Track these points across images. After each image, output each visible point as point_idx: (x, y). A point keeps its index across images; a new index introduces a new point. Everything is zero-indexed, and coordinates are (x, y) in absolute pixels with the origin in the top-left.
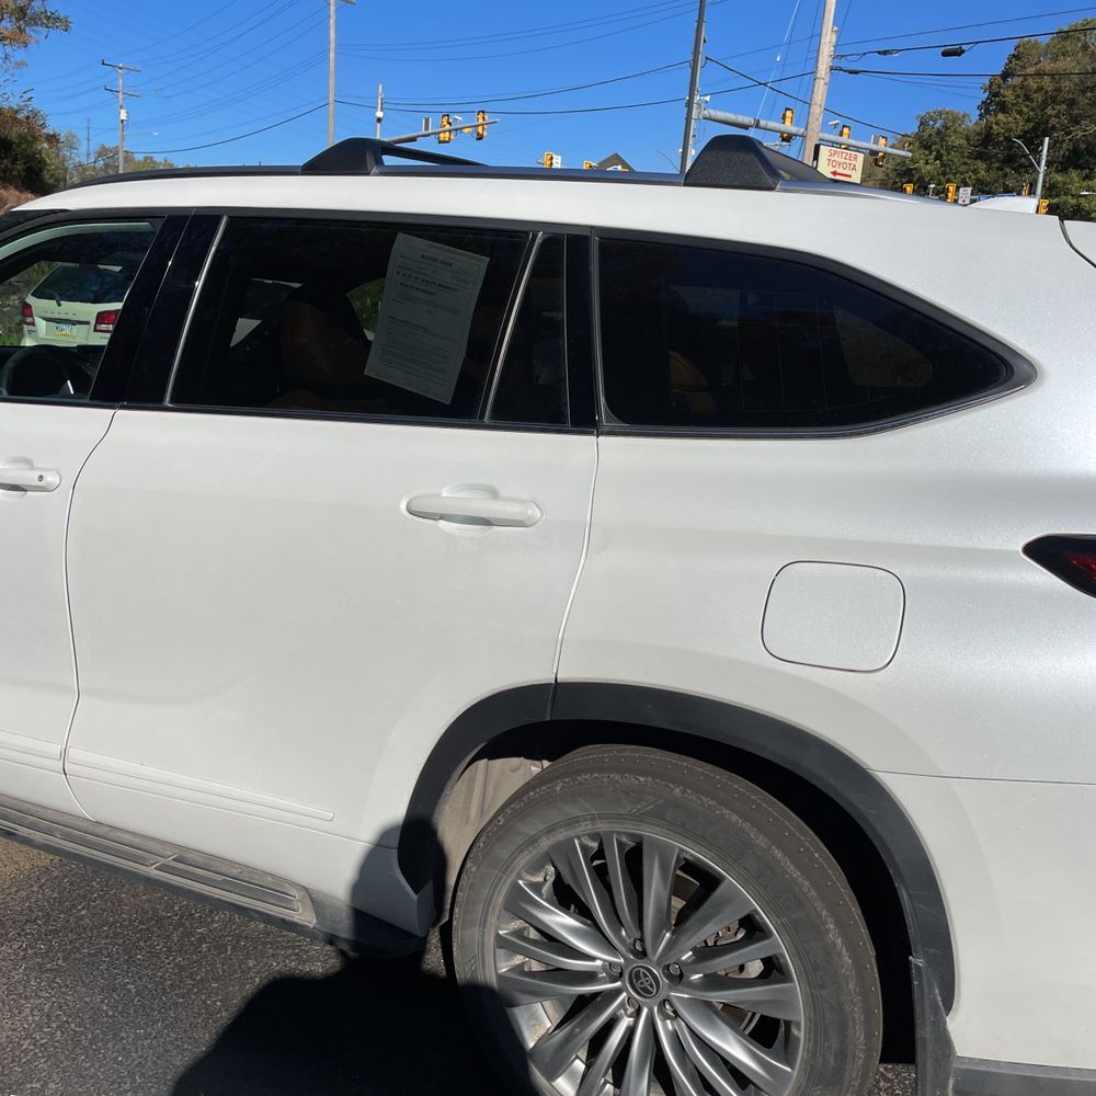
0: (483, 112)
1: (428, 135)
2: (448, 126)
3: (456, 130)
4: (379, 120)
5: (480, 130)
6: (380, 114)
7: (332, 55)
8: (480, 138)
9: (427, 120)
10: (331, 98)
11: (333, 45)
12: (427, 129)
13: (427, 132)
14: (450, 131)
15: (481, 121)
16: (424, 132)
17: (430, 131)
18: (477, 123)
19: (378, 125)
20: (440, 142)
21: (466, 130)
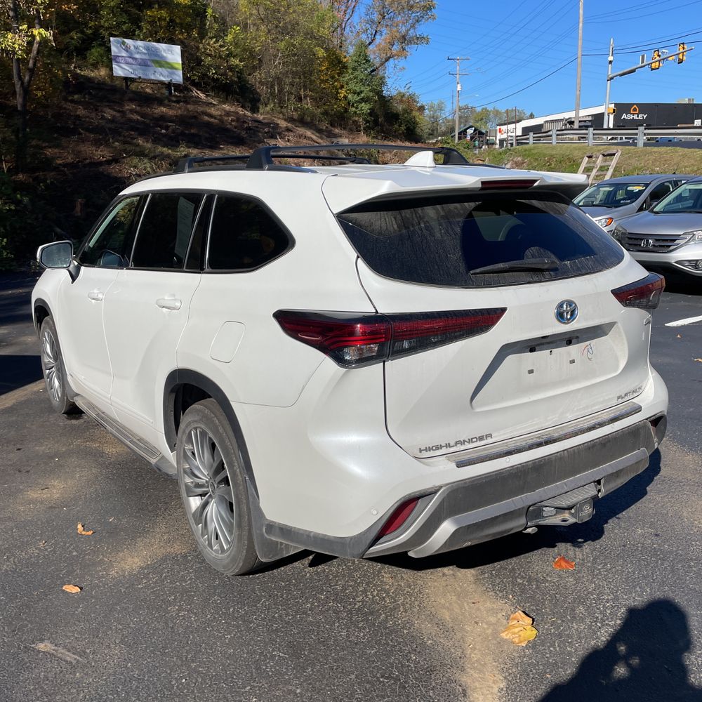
0: (683, 44)
1: (644, 66)
2: (658, 58)
3: (664, 59)
4: (610, 62)
5: (681, 56)
6: (611, 58)
7: (581, 25)
8: (681, 62)
9: (643, 57)
10: (580, 53)
11: (581, 19)
12: (643, 62)
13: (643, 64)
14: (659, 61)
15: (681, 50)
16: (640, 65)
17: (645, 63)
18: (678, 52)
19: (610, 65)
20: (652, 69)
21: (670, 59)
